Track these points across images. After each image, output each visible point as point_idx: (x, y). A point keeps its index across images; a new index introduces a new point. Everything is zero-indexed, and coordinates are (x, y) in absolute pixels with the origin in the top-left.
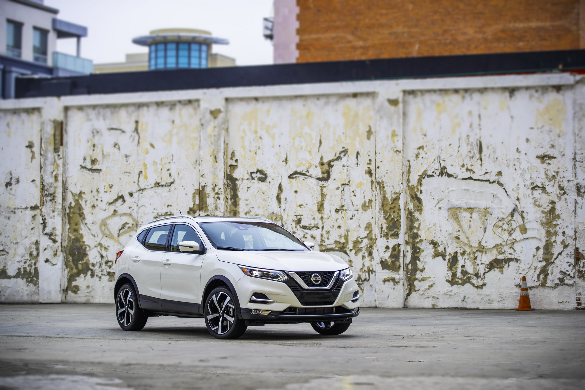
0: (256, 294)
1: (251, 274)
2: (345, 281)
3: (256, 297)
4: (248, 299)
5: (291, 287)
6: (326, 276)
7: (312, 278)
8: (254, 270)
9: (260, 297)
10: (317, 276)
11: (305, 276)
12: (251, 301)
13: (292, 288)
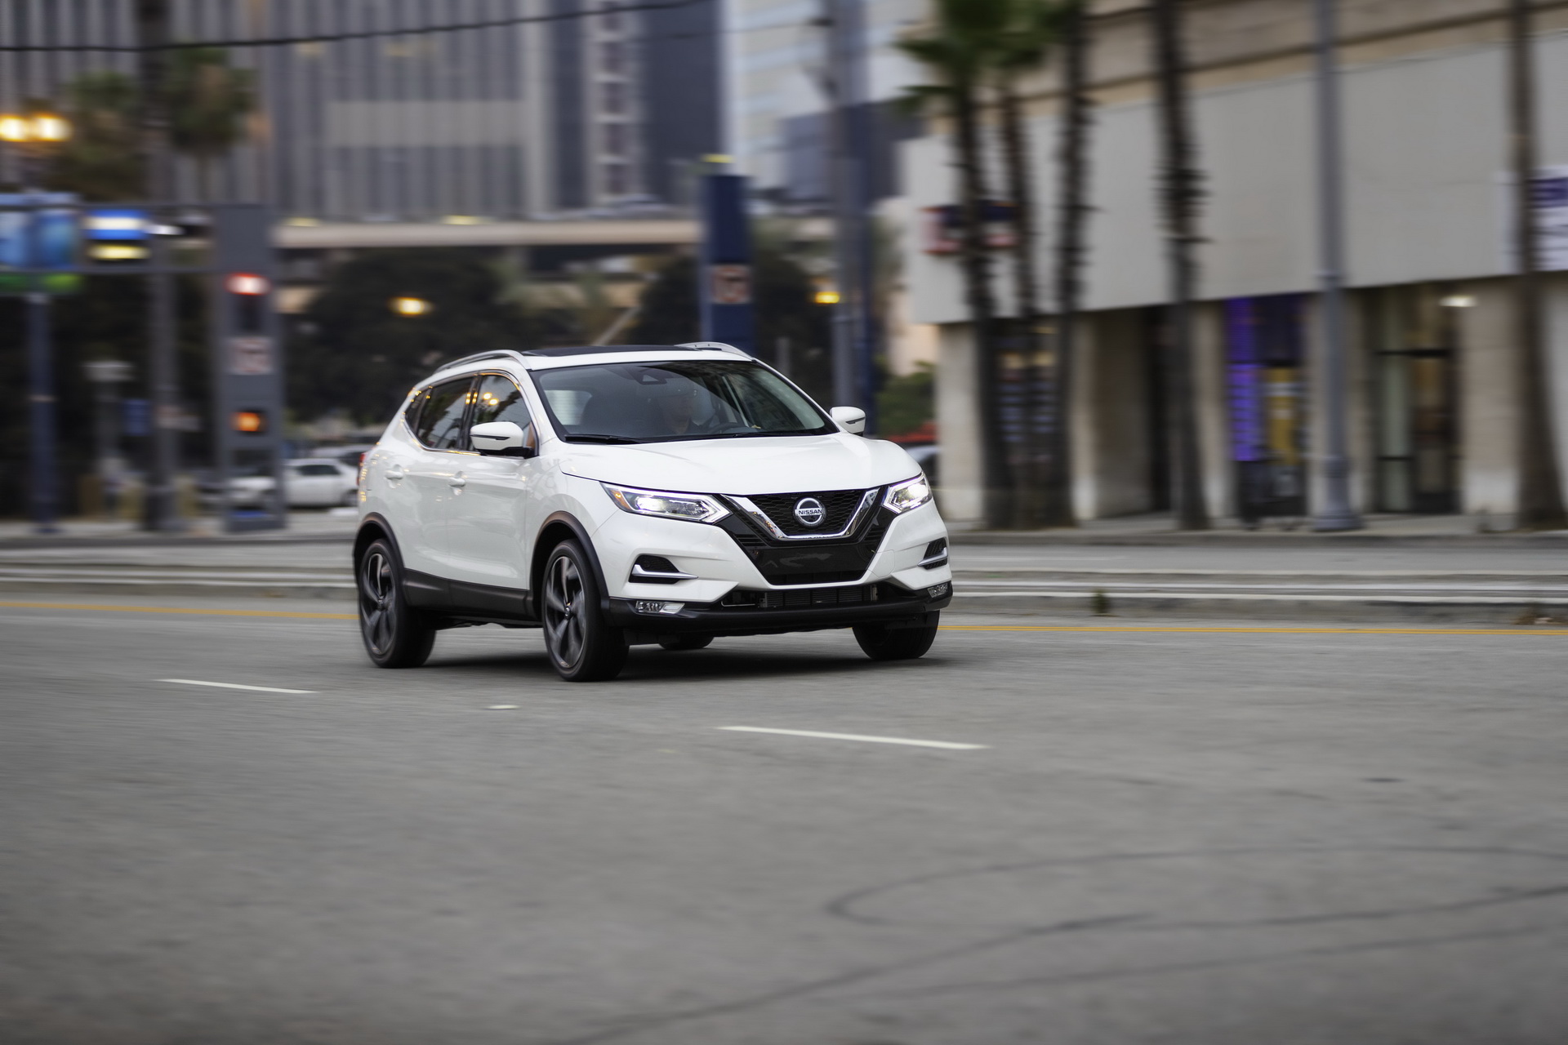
0: (645, 560)
1: (633, 505)
2: (897, 515)
3: (645, 568)
4: (626, 574)
5: (738, 536)
6: (839, 502)
7: (797, 512)
8: (641, 495)
9: (656, 566)
10: (813, 505)
11: (778, 504)
12: (634, 579)
13: (741, 540)
